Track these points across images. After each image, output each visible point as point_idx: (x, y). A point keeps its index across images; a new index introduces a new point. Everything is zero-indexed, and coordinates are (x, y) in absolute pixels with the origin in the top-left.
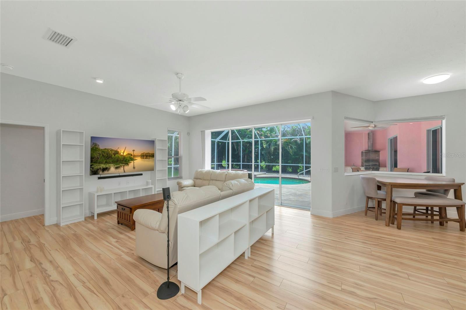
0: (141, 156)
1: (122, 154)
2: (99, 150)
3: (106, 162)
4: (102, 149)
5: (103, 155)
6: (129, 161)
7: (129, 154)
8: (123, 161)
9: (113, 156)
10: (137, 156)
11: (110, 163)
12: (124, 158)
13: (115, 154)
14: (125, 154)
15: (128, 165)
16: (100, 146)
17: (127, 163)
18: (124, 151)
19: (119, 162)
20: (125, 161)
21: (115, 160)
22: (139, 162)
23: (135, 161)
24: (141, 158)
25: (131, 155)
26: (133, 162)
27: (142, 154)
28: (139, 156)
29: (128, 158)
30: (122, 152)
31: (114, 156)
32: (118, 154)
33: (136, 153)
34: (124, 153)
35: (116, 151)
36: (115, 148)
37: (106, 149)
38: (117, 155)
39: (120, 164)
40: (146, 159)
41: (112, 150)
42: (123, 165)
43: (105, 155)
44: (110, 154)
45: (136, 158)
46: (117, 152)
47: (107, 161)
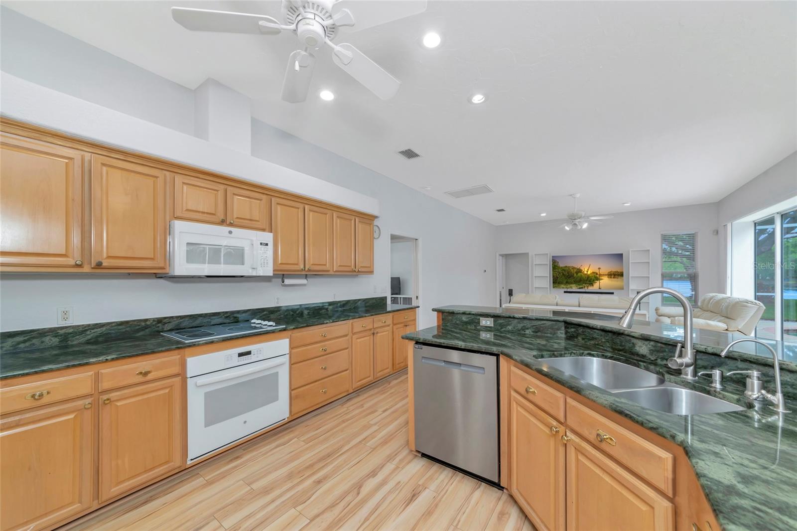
0: (608, 275)
1: (585, 272)
2: (559, 267)
3: (567, 282)
4: (562, 267)
5: (563, 274)
6: (594, 280)
7: (594, 273)
8: (587, 280)
9: (575, 275)
10: (603, 275)
11: (572, 283)
12: (588, 278)
13: (577, 273)
14: (589, 273)
15: (593, 285)
16: (560, 263)
17: (592, 284)
18: (588, 270)
19: (582, 282)
20: (590, 280)
21: (577, 280)
22: (605, 282)
23: (601, 281)
24: (608, 277)
25: (597, 274)
26: (598, 282)
27: (609, 273)
28: (606, 275)
29: (593, 278)
30: (586, 270)
31: (577, 275)
32: (581, 272)
33: (602, 272)
34: (587, 271)
35: (579, 269)
36: (577, 266)
37: (566, 267)
38: (579, 274)
39: (584, 285)
40: (614, 279)
41: (574, 268)
42: (587, 285)
43: (566, 273)
44: (571, 273)
45: (602, 278)
46: (579, 271)
47: (569, 280)
